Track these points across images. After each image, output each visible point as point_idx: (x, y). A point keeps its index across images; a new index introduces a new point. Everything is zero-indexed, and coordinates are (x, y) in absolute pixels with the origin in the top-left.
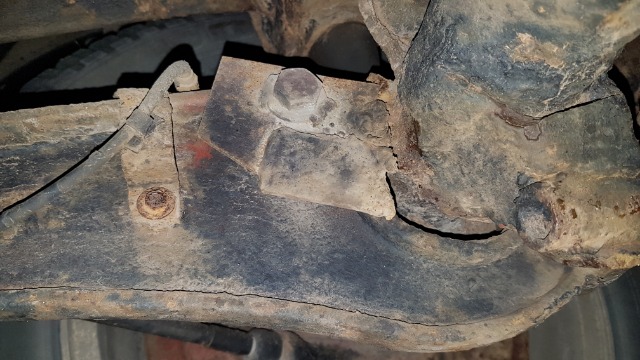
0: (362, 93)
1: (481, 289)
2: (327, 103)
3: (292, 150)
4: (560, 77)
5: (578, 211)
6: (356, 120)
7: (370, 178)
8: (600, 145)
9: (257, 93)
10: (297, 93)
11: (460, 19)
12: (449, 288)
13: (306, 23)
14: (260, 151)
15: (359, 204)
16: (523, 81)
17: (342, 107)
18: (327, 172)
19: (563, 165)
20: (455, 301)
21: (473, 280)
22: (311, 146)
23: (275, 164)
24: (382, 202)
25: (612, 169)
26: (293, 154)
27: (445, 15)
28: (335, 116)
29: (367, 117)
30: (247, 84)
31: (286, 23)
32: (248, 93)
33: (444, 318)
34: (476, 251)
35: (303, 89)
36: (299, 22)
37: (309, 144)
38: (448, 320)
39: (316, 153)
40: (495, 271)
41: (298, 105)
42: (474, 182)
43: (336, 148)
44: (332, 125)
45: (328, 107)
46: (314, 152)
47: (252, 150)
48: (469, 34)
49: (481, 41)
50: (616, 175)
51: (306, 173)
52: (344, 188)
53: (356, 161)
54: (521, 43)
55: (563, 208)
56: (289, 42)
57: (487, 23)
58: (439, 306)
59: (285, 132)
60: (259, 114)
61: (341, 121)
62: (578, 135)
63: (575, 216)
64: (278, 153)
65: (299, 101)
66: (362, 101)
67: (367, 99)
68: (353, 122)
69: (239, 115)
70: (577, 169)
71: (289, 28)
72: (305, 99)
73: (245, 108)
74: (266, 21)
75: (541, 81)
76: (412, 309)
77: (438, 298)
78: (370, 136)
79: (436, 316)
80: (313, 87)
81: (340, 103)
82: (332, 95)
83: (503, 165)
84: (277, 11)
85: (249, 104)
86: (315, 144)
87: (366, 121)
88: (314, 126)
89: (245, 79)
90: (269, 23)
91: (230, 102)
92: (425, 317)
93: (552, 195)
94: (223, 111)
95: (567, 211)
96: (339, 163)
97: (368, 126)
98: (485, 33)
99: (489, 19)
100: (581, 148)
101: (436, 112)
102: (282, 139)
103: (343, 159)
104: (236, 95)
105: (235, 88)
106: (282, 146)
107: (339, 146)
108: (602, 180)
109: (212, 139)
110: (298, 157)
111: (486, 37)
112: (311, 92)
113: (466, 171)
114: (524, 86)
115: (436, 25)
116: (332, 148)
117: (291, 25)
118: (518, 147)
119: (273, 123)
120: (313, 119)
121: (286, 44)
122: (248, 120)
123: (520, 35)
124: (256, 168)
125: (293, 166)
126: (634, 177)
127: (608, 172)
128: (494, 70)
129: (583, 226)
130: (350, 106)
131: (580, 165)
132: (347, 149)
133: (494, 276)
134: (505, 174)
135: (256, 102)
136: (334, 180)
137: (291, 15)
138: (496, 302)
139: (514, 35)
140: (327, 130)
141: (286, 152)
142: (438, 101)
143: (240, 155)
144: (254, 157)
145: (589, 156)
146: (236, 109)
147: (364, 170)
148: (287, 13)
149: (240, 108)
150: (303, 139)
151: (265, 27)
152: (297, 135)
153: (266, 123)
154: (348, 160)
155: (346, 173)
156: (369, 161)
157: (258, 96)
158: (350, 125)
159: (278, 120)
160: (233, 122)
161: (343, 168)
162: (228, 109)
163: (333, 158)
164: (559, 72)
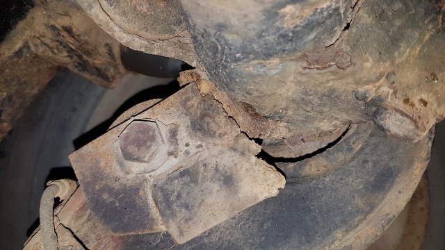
0: (188, 99)
1: (375, 163)
2: (170, 132)
3: (176, 194)
4: (337, 9)
5: (424, 96)
6: (200, 126)
7: (247, 170)
8: (398, 23)
9: (116, 166)
10: (143, 148)
11: (221, 27)
12: (355, 182)
13: (103, 50)
14: (154, 212)
15: (256, 198)
16: (308, 34)
17: (183, 123)
18: (215, 191)
19: (385, 67)
20: (366, 188)
21: (366, 161)
22: (186, 179)
23: (173, 215)
24: (270, 183)
25: (420, 35)
26: (179, 196)
27: (205, 28)
28: (183, 135)
29: (207, 119)
30: (102, 164)
31: (90, 60)
32: (109, 170)
33: (369, 208)
34: (354, 143)
35: (145, 142)
36: (98, 53)
37: (184, 179)
38: (372, 207)
39: (195, 182)
40: (373, 140)
41: (152, 156)
42: (321, 112)
43: (205, 165)
44: (187, 145)
45: (174, 134)
46: (191, 181)
47: (148, 216)
48: (237, 33)
49: (252, 34)
50: (427, 37)
51: (200, 204)
52: (236, 193)
53: (227, 164)
54: (287, 13)
55: (413, 105)
56: (104, 67)
57: (246, 20)
58: (359, 202)
59: (160, 184)
60: (130, 182)
61: (190, 135)
62: (378, 31)
63: (425, 104)
64: (169, 205)
65: (150, 154)
66: (192, 106)
67: (195, 101)
68: (200, 130)
69: (117, 194)
70: (398, 61)
71: (95, 61)
72: (153, 148)
73: (116, 186)
74: (76, 64)
75: (323, 23)
76: (344, 222)
77: (354, 197)
78: (220, 136)
79: (363, 212)
80: (151, 133)
81: (179, 121)
82: (168, 121)
83: (336, 94)
84: (78, 56)
85: (117, 179)
86: (188, 174)
87: (208, 124)
88: (176, 157)
89: (98, 162)
90: (79, 64)
91: (102, 190)
92: (356, 219)
93: (397, 101)
94: (104, 201)
95: (417, 105)
96: (217, 176)
97: (213, 126)
98: (250, 27)
99: (246, 16)
100: (387, 39)
101: (256, 94)
102: (162, 190)
103: (217, 170)
104: (102, 180)
105: (97, 175)
106: (166, 196)
107: (206, 162)
108: (420, 51)
109: (115, 231)
110: (184, 195)
111: (254, 29)
112: (153, 139)
113: (309, 109)
114: (312, 36)
115: (203, 36)
116: (202, 168)
117: (95, 59)
118: (341, 78)
119: (146, 180)
120: (171, 154)
121: (103, 70)
122: (126, 193)
123: (283, 10)
124: (162, 228)
125: (187, 207)
126: (440, 26)
127: (420, 40)
128: (278, 44)
129: (435, 105)
130: (188, 118)
131: (396, 54)
132: (214, 160)
133: (376, 145)
134: (343, 98)
135: (120, 174)
136: (224, 193)
137: (88, 53)
138: (391, 165)
139: (277, 14)
140: (187, 153)
141: (173, 198)
142: (252, 87)
143: (144, 227)
144: (153, 220)
145: (398, 40)
146: (111, 191)
147: (239, 167)
148: (85, 53)
149: (113, 189)
150: (177, 178)
151: (80, 68)
152: (170, 179)
153: (141, 184)
154: (221, 168)
155: (228, 181)
156: (236, 157)
157: (118, 167)
158: (199, 134)
159: (147, 175)
160: (117, 204)
161: (222, 178)
162: (105, 196)
163: (209, 175)
164: (333, 7)
